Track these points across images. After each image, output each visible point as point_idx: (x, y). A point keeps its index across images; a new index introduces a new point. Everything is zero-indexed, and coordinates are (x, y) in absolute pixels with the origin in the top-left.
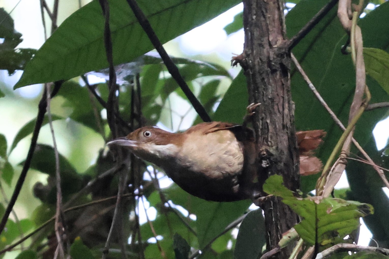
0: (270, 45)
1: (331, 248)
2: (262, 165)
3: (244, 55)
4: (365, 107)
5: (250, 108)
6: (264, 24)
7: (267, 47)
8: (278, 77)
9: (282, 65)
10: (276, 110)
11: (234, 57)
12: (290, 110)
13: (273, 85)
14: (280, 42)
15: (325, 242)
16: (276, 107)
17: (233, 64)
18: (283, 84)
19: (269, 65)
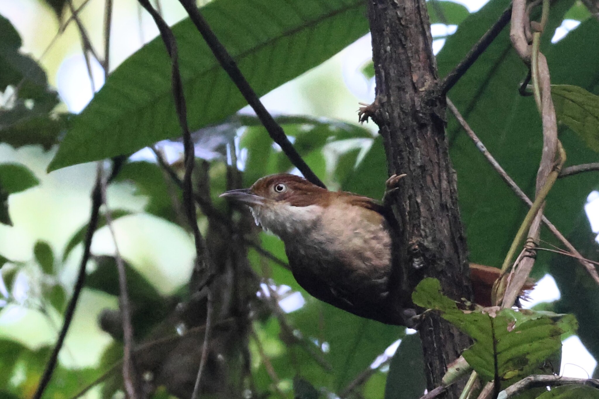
0: (415, 89)
1: (519, 382)
2: (414, 264)
3: (377, 104)
4: (558, 172)
5: (391, 181)
6: (403, 57)
7: (410, 91)
8: (429, 133)
9: (433, 116)
10: (429, 183)
11: (363, 108)
12: (450, 182)
13: (422, 147)
14: (429, 82)
15: (509, 374)
16: (428, 178)
17: (361, 119)
18: (437, 145)
19: (415, 117)
